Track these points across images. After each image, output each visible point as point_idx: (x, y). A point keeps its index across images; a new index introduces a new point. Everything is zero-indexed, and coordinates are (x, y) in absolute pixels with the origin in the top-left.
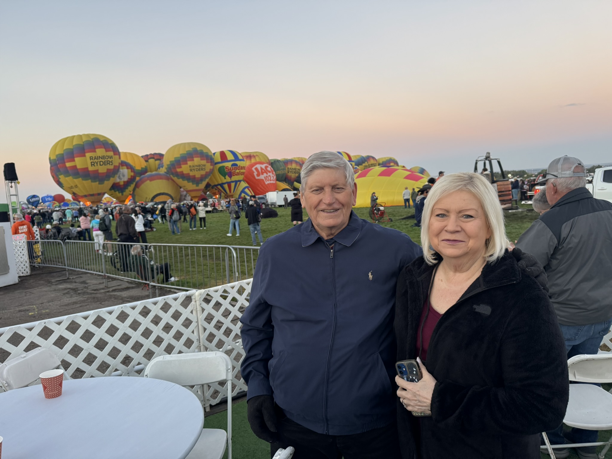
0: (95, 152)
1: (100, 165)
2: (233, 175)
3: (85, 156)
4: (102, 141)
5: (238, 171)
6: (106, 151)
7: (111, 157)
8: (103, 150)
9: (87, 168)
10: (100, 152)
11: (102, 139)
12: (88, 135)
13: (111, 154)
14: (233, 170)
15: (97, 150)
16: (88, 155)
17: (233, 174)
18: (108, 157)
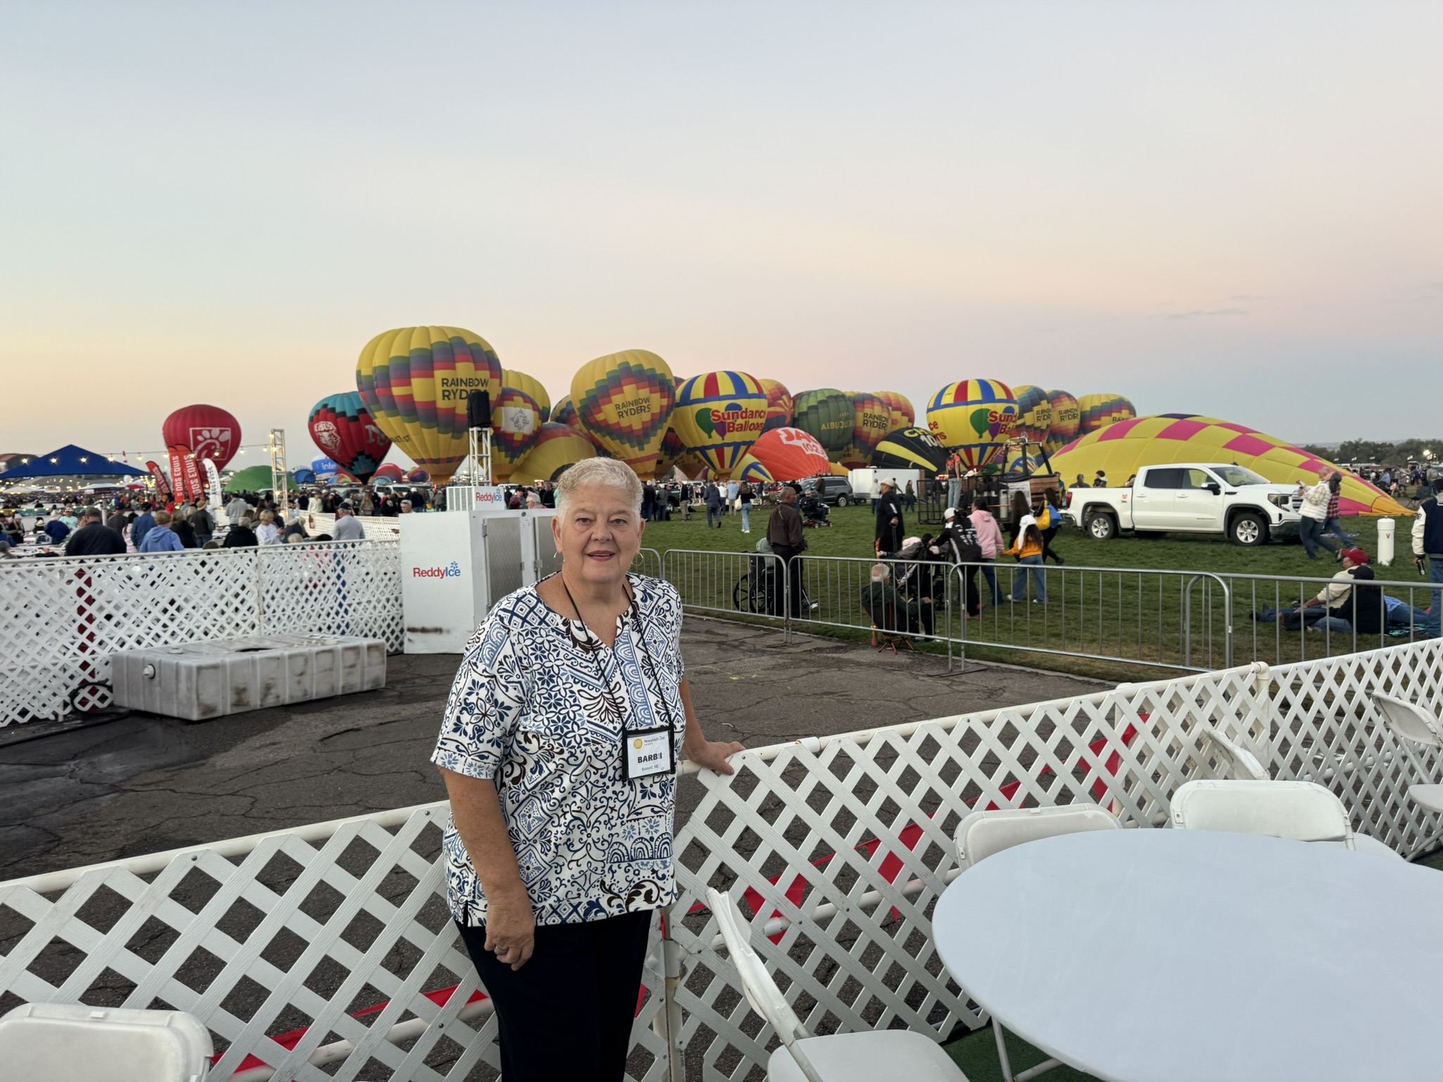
0: (454, 368)
1: (461, 398)
2: (730, 431)
3: (432, 376)
4: (469, 346)
5: (740, 421)
6: (477, 369)
7: (485, 383)
8: (471, 365)
9: (434, 403)
10: (464, 370)
11: (469, 341)
12: (441, 330)
13: (484, 374)
14: (729, 418)
15: (459, 365)
16: (439, 374)
17: (729, 427)
18: (479, 381)
